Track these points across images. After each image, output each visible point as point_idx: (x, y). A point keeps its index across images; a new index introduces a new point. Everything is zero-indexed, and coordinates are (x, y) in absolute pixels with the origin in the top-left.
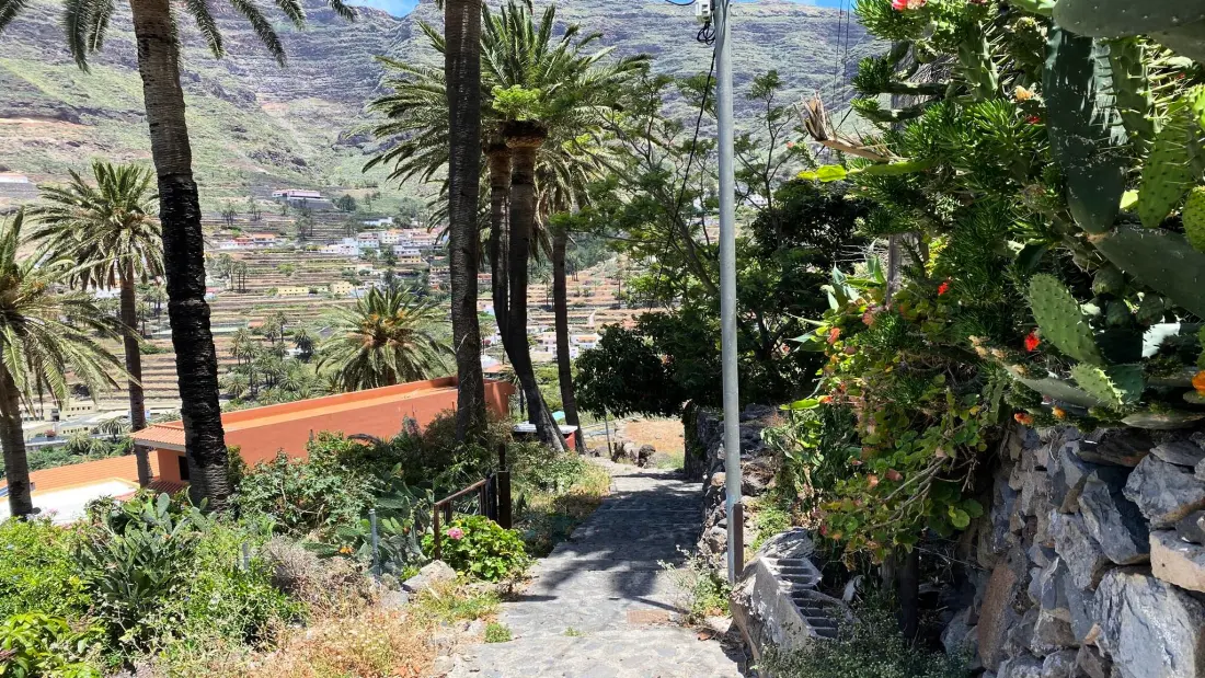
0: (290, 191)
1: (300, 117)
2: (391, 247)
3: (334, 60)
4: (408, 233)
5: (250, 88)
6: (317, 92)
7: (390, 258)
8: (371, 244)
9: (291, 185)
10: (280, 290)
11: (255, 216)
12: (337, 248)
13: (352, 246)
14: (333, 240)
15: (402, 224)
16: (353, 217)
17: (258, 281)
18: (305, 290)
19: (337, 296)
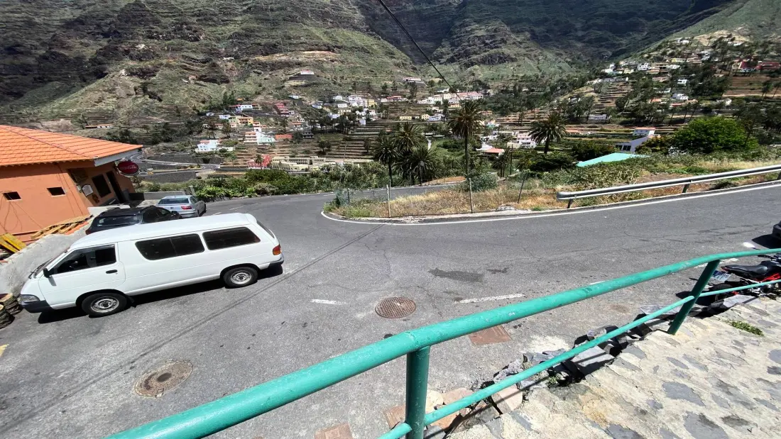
2: (447, 100)
4: (456, 95)
7: (446, 104)
8: (440, 99)
9: (410, 76)
10: (401, 118)
11: (395, 88)
12: (425, 101)
13: (432, 100)
14: (424, 97)
15: (452, 91)
16: (432, 89)
17: (393, 115)
18: (411, 117)
19: (423, 120)
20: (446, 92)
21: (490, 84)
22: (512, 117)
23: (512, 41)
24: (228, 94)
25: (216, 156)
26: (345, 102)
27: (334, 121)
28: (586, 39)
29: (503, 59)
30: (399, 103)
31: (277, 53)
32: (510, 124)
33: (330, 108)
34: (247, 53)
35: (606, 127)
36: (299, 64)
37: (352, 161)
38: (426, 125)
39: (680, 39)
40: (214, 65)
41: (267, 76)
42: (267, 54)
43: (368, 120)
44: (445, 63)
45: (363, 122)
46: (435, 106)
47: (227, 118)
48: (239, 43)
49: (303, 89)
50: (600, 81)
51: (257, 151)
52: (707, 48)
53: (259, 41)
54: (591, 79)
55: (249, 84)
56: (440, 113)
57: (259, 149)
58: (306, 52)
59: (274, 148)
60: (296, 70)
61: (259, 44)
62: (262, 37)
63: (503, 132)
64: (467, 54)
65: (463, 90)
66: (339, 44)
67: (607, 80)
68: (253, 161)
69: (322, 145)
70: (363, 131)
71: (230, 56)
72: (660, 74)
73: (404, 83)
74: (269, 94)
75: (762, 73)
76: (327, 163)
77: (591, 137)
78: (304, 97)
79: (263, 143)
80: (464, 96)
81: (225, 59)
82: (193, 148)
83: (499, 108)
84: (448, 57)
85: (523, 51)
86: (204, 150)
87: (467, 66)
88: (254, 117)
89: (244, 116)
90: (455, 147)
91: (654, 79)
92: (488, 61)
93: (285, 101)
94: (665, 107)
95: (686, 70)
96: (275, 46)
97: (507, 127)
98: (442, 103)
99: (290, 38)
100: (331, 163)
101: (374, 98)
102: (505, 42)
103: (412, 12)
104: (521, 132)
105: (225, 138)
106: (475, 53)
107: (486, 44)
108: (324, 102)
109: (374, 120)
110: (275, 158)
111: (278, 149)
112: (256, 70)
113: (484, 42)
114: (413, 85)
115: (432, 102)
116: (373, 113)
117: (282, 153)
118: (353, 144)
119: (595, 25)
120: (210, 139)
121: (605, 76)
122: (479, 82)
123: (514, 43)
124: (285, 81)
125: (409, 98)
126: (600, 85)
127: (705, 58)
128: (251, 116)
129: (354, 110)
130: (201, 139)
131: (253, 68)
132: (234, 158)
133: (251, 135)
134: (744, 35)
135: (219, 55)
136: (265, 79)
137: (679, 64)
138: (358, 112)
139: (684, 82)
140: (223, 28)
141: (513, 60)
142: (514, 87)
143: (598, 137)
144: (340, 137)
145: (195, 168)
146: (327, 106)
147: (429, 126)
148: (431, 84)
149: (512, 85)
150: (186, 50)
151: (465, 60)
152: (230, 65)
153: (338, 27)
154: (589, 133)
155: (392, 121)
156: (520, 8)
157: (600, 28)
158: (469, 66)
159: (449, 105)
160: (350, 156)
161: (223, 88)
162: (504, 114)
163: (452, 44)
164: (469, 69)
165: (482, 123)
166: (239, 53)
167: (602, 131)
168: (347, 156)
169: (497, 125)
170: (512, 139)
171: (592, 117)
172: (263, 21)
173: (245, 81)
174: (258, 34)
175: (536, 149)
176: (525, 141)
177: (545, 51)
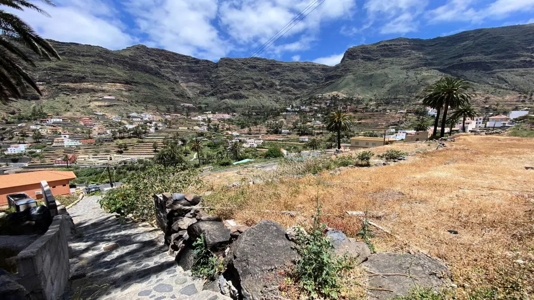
0: (185, 104)
1: (190, 87)
2: (210, 118)
3: (199, 73)
4: (215, 115)
5: (177, 79)
6: (195, 81)
7: (209, 121)
8: (205, 118)
9: (186, 103)
10: (180, 128)
11: (175, 110)
12: (196, 118)
13: (200, 118)
14: (195, 116)
15: (213, 113)
16: (201, 111)
17: (174, 126)
18: (187, 128)
19: (195, 130)
20: (209, 114)
21: (236, 109)
22: (246, 130)
23: (245, 88)
24: (37, 109)
25: (24, 156)
26: (139, 118)
27: (130, 130)
28: (282, 90)
29: (241, 97)
30: (179, 118)
31: (85, 82)
32: (245, 134)
33: (127, 121)
34: (58, 81)
35: (289, 136)
36: (103, 91)
37: (143, 157)
38: (197, 133)
39: (318, 95)
41: (75, 97)
42: (76, 82)
43: (156, 129)
44: (208, 96)
45: (152, 130)
46: (202, 121)
47: (38, 128)
48: (53, 73)
49: (106, 108)
50: (286, 113)
51: (64, 152)
52: (329, 99)
53: (70, 74)
54: (282, 112)
55: (58, 101)
56: (206, 126)
57: (65, 150)
58: (109, 84)
59: (80, 149)
60: (100, 94)
61: (70, 76)
62: (74, 71)
63: (241, 138)
64: (221, 93)
65: (220, 113)
66: (135, 81)
67: (288, 113)
68: (60, 159)
69: (120, 146)
70: (152, 136)
72: (310, 112)
73: (182, 106)
74: (77, 111)
75: (350, 112)
76: (124, 159)
77: (283, 141)
78: (106, 114)
79: (70, 146)
80: (220, 116)
81: (37, 83)
82: (4, 151)
83: (240, 124)
84: (210, 93)
85: (251, 94)
86: (13, 152)
88: (63, 127)
89: (54, 126)
90: (214, 146)
91: (308, 114)
92: (233, 97)
93: (91, 116)
94: (312, 127)
95: (321, 110)
96: (83, 78)
97: (243, 135)
98: (207, 120)
99: (97, 74)
100: (128, 159)
101: (161, 115)
102: (241, 88)
103: (186, 66)
104: (250, 139)
105: (35, 143)
106: (226, 92)
107: (231, 88)
108: (123, 117)
109: (161, 129)
110: (80, 157)
111: (83, 150)
112: (65, 92)
113: (229, 87)
114: (188, 108)
115: (201, 119)
116: (160, 124)
117: (86, 153)
118: (144, 145)
119: (285, 84)
120: (20, 143)
121: (287, 111)
122: (229, 108)
123: (246, 89)
124: (90, 101)
125: (186, 116)
126: (285, 115)
127: (328, 105)
128: (60, 126)
129: (146, 122)
130: (11, 143)
131: (62, 91)
132: (41, 158)
133: (59, 141)
134: (344, 94)
136: (73, 99)
137: (318, 107)
138: (148, 124)
139: (320, 115)
140: (39, 63)
141: (246, 98)
142: (248, 112)
143: (286, 141)
144: (135, 140)
145: (4, 167)
146: (124, 120)
147: (199, 133)
148: (200, 108)
149: (247, 111)
151: (219, 95)
152: (42, 87)
153: (134, 70)
154: (282, 139)
155: (173, 130)
156: (247, 72)
157: (287, 85)
158: (223, 99)
159: (211, 121)
160: (142, 153)
161: (33, 104)
162: (243, 127)
163: (212, 86)
164: (223, 101)
165: (230, 133)
166: (51, 80)
167: (287, 138)
168: (139, 153)
169: (238, 134)
170: (245, 142)
171: (283, 131)
172: (74, 61)
173: (54, 99)
174: (70, 69)
175: (257, 147)
176: (251, 143)
177: (263, 94)
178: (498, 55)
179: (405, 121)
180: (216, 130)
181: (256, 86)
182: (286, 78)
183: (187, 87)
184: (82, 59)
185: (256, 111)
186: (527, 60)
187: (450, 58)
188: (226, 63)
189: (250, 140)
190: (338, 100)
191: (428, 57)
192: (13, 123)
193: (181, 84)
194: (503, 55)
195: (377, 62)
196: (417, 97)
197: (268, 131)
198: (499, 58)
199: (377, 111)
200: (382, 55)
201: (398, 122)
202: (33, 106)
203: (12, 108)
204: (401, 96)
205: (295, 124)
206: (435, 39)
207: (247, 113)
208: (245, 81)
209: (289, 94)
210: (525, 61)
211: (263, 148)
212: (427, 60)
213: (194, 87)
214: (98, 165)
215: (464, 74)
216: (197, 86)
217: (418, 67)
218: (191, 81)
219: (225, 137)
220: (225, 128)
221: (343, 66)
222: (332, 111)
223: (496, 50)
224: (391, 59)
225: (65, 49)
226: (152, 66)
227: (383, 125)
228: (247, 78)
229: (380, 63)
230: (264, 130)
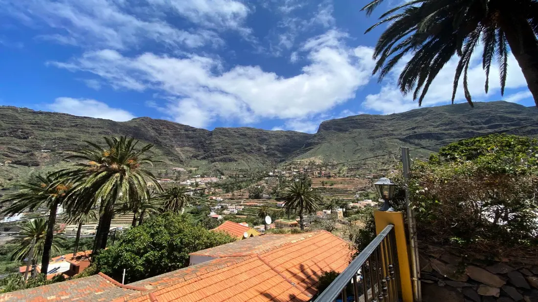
0: (176, 168)
1: (184, 151)
2: (198, 182)
3: (194, 139)
4: (203, 179)
5: (173, 145)
6: (189, 146)
7: (197, 185)
8: (194, 182)
9: (178, 167)
11: (166, 174)
12: (185, 183)
13: (189, 182)
14: (184, 180)
15: (202, 177)
16: (191, 174)
20: (198, 177)
21: (224, 172)
22: (230, 194)
28: (268, 154)
29: (231, 160)
30: (168, 183)
32: (228, 199)
34: (63, 149)
35: (269, 201)
37: (128, 226)
39: (298, 160)
40: (32, 155)
44: (200, 160)
46: (190, 185)
48: (60, 142)
50: (268, 178)
52: (306, 165)
53: (76, 143)
54: (265, 177)
57: (56, 219)
61: (76, 145)
63: (223, 204)
64: (212, 156)
65: (208, 176)
67: (270, 178)
71: (48, 149)
72: (289, 177)
73: (173, 170)
80: (208, 180)
81: (43, 150)
83: (226, 187)
84: (202, 157)
85: (240, 157)
87: (212, 162)
90: (197, 213)
91: (287, 179)
92: (224, 161)
95: (299, 175)
97: (226, 201)
98: (195, 184)
100: (114, 228)
102: (231, 152)
103: (183, 134)
104: (232, 205)
106: (217, 156)
107: (222, 153)
110: (69, 226)
112: (66, 159)
114: (179, 172)
115: (189, 184)
119: (271, 148)
121: (269, 176)
122: (218, 170)
123: (236, 153)
125: (176, 180)
126: (267, 180)
131: (63, 158)
134: (321, 160)
135: (39, 148)
136: (72, 165)
139: (297, 180)
140: (50, 133)
141: (236, 161)
142: (236, 175)
148: (190, 172)
149: (235, 173)
150: (14, 144)
151: (211, 159)
152: (45, 155)
154: (262, 204)
156: (238, 139)
157: (273, 149)
158: (213, 162)
159: (199, 185)
160: (128, 222)
161: (32, 170)
162: (227, 192)
163: (204, 151)
164: (213, 164)
165: (214, 198)
166: (56, 148)
167: (267, 203)
168: (125, 222)
169: (222, 200)
170: (226, 208)
171: (264, 195)
172: (83, 132)
173: (54, 166)
174: (77, 139)
175: (237, 214)
176: (232, 210)
177: (252, 158)
178: (444, 127)
179: (372, 186)
180: (202, 194)
181: (245, 151)
182: (272, 143)
183: (181, 151)
184: (91, 130)
185: (243, 173)
186: (469, 131)
187: (407, 130)
188: (220, 132)
189: (231, 207)
190: (315, 165)
191: (389, 129)
192: (8, 189)
193: (176, 149)
194: (448, 127)
195: (347, 133)
196: (383, 163)
197: (250, 197)
198: (445, 130)
199: (347, 177)
200: (351, 127)
201: (365, 187)
202: (31, 172)
203: (11, 175)
204: (370, 162)
205: (275, 189)
206: (391, 115)
207: (234, 176)
208: (235, 146)
209: (275, 157)
210: (468, 132)
211: (242, 215)
212: (388, 131)
213: (188, 151)
214: (85, 235)
215: (421, 143)
216: (191, 150)
217: (382, 137)
218: (186, 146)
219: (209, 203)
220: (211, 193)
221: (319, 135)
222: (309, 176)
223: (441, 124)
224: (359, 130)
225: (78, 121)
226: (153, 134)
227: (351, 190)
228: (238, 144)
229: (350, 134)
230: (247, 195)
